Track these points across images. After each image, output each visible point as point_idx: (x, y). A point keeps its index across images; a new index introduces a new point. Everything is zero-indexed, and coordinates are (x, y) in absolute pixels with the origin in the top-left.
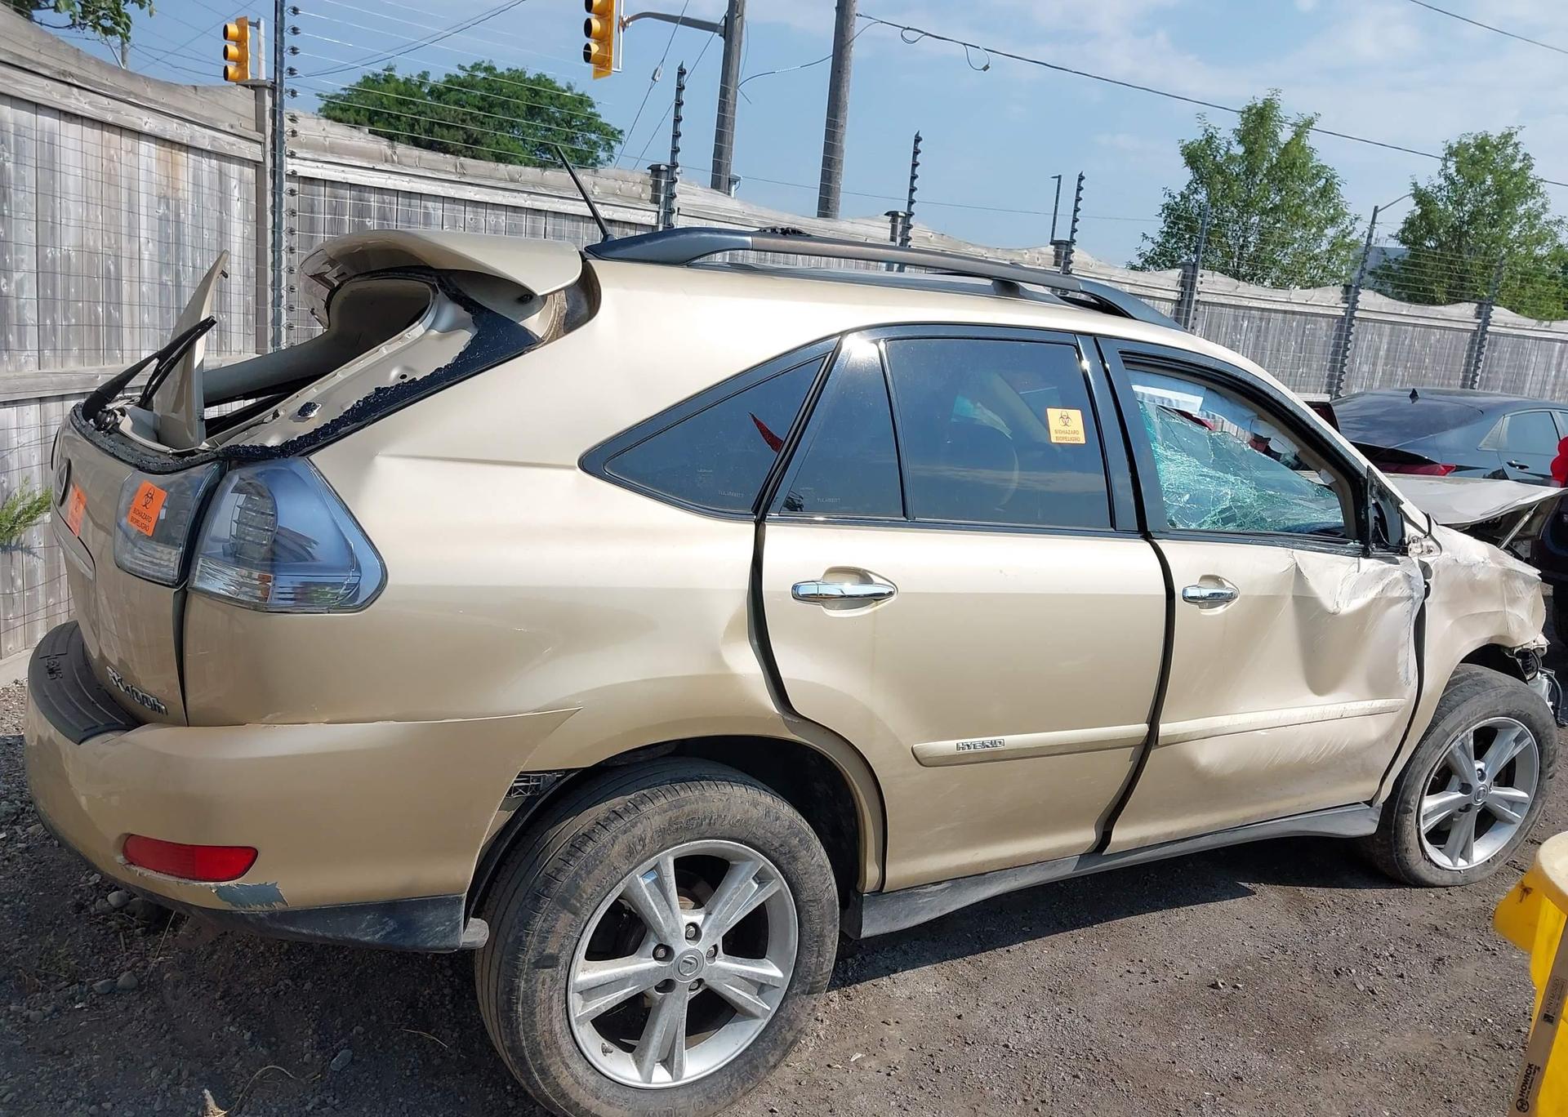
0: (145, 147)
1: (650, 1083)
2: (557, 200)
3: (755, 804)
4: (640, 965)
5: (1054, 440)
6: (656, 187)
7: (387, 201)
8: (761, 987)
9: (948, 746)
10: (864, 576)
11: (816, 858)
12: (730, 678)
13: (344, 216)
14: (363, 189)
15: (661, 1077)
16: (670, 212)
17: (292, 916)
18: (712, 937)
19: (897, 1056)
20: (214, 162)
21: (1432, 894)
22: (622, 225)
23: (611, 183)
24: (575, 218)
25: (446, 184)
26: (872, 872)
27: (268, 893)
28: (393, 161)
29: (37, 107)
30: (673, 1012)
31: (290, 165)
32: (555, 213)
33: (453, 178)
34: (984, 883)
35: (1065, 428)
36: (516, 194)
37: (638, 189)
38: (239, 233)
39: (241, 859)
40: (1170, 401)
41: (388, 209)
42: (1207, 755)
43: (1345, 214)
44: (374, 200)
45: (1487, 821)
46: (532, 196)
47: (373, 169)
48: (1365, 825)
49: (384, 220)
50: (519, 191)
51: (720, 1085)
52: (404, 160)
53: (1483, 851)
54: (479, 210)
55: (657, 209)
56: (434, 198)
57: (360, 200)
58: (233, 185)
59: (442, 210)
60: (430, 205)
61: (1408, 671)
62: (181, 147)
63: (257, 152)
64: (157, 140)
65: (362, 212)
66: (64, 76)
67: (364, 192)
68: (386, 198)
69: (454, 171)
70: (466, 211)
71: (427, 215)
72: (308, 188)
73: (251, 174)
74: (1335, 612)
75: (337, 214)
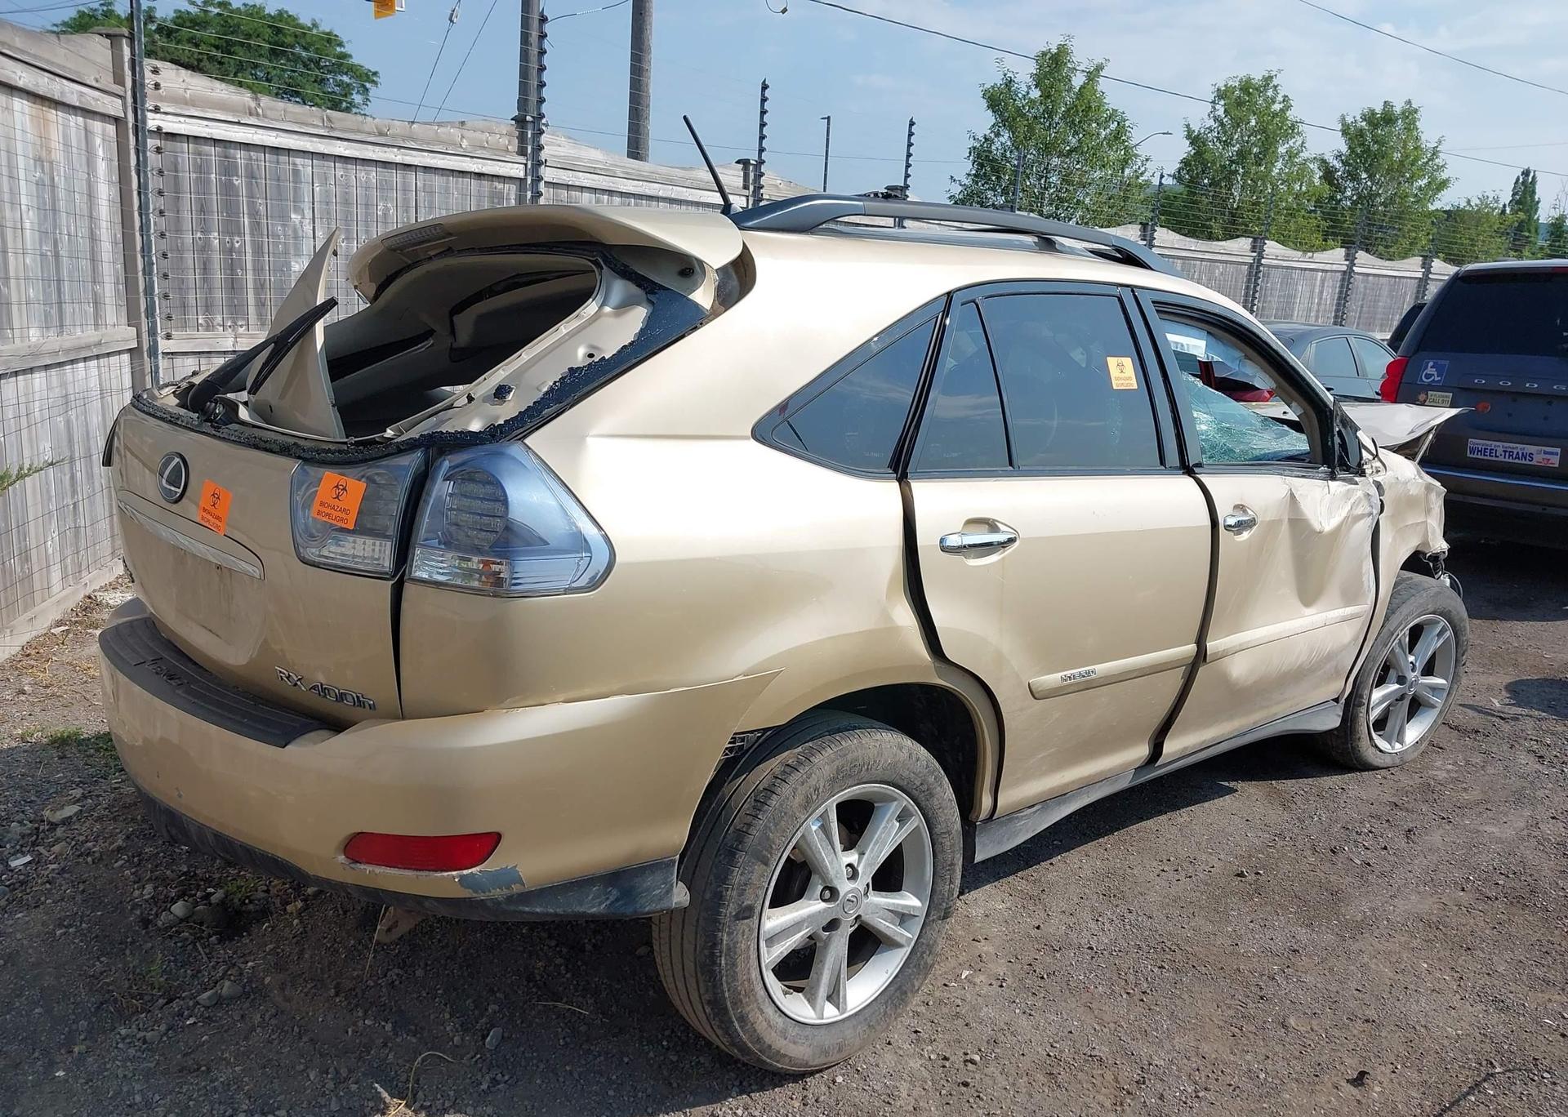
0: (19, 104)
1: (822, 1019)
2: (426, 154)
3: (900, 748)
4: (810, 908)
5: (1115, 387)
6: (522, 138)
7: (254, 158)
8: (903, 917)
9: (1053, 679)
10: (991, 525)
11: (945, 793)
12: (893, 630)
13: (210, 174)
14: (228, 144)
15: (830, 1013)
16: (538, 164)
17: (526, 897)
18: (866, 877)
19: (1000, 968)
20: (80, 120)
21: (1379, 775)
22: (490, 178)
23: (478, 135)
24: (444, 172)
25: (315, 139)
26: (986, 801)
27: (509, 876)
28: (258, 115)
30: (839, 946)
31: (153, 121)
32: (425, 167)
33: (321, 132)
34: (1064, 802)
35: (1122, 375)
36: (386, 149)
37: (504, 141)
38: (105, 192)
39: (484, 844)
40: (1182, 345)
41: (255, 167)
42: (1239, 669)
43: (1136, 156)
44: (240, 156)
45: (1416, 706)
46: (400, 150)
47: (239, 123)
48: (1331, 721)
49: (253, 178)
50: (389, 146)
51: (877, 1013)
52: (269, 113)
53: (1414, 732)
54: (349, 166)
55: (525, 162)
56: (302, 154)
57: (226, 157)
58: (97, 145)
59: (311, 168)
60: (299, 161)
61: (1370, 579)
62: (51, 103)
63: (119, 107)
64: (29, 96)
65: (228, 170)
67: (230, 148)
68: (253, 155)
69: (322, 124)
70: (335, 168)
71: (295, 173)
72: (170, 145)
73: (112, 131)
74: (1321, 531)
75: (203, 172)
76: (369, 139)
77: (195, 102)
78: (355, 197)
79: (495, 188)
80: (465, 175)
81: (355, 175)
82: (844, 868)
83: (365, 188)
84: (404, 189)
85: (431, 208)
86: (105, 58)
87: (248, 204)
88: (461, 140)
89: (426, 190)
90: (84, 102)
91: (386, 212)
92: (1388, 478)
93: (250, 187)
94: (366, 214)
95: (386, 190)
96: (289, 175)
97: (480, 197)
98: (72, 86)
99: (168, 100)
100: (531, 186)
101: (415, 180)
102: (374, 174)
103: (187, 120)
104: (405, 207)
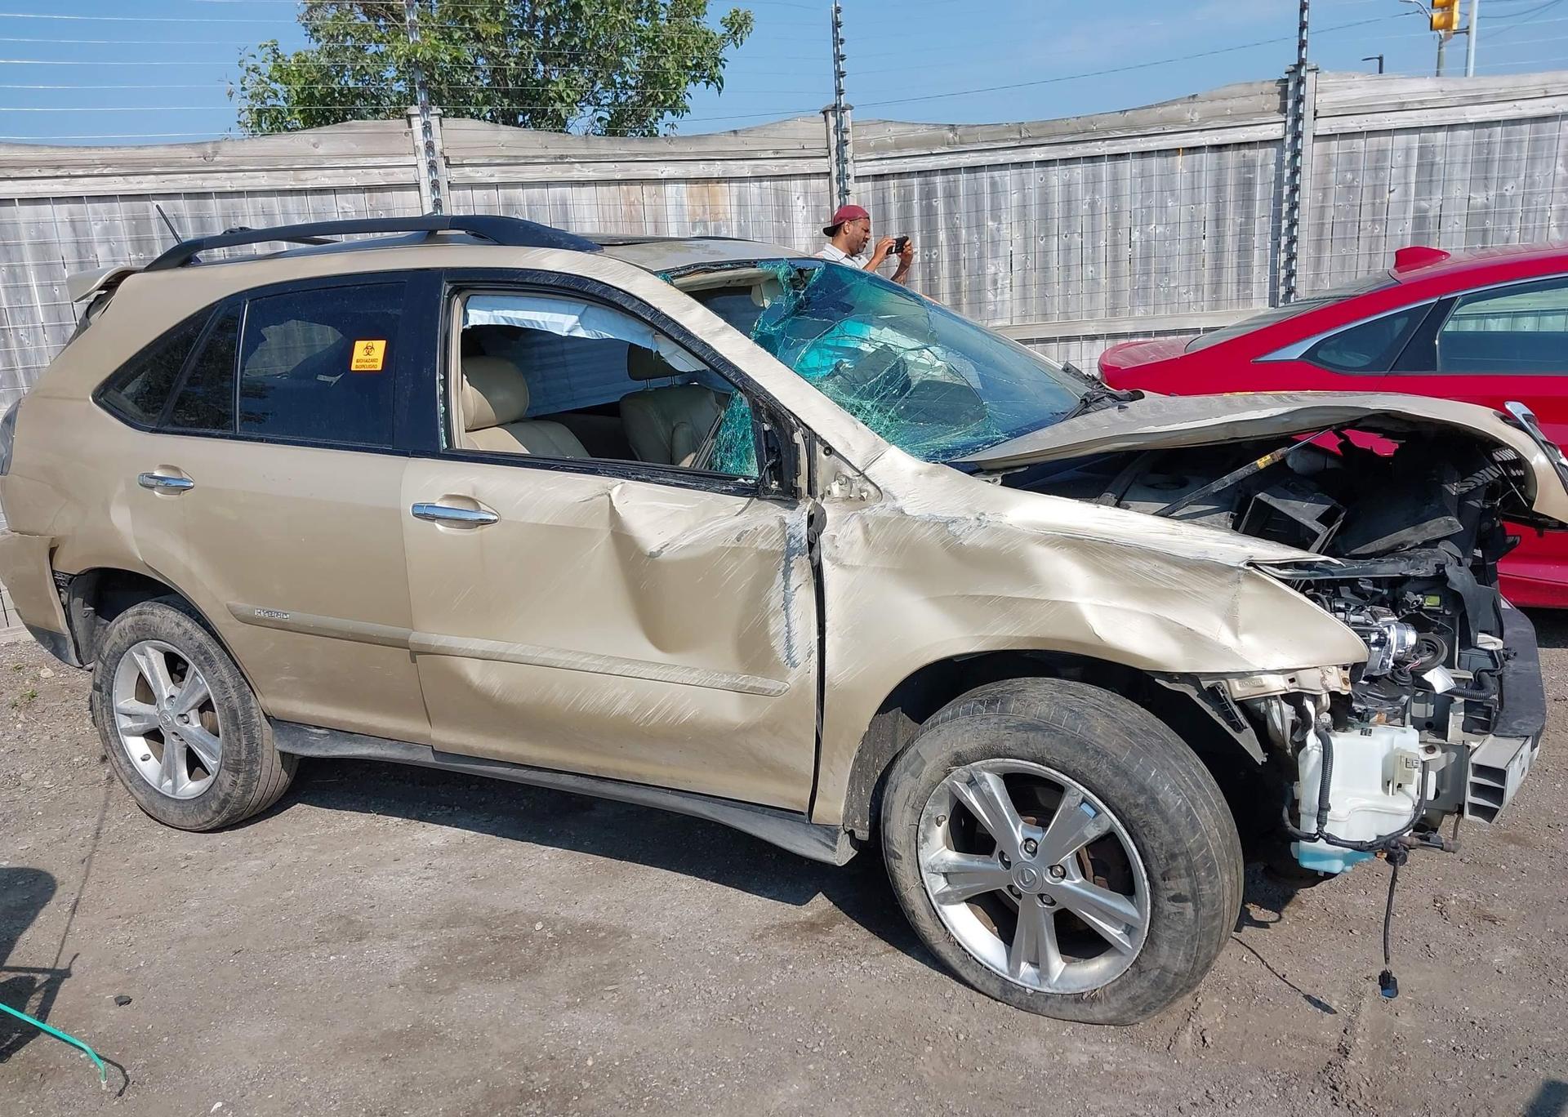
2: (1139, 140)
5: (353, 368)
6: (1284, 94)
7: (952, 180)
9: (249, 608)
10: (179, 472)
13: (912, 201)
14: (928, 173)
16: (1298, 118)
20: (757, 184)
22: (1237, 147)
23: (1208, 105)
25: (1009, 152)
28: (955, 143)
29: (547, 184)
31: (850, 169)
32: (1143, 153)
33: (1013, 144)
35: (368, 357)
36: (1088, 144)
37: (1257, 102)
41: (953, 187)
44: (939, 180)
46: (1107, 142)
47: (932, 154)
49: (950, 197)
50: (1091, 141)
52: (965, 139)
54: (1050, 169)
55: (1284, 119)
56: (999, 167)
57: (927, 184)
58: (794, 198)
59: (1009, 177)
60: (996, 174)
61: (789, 647)
62: (719, 180)
63: (822, 165)
64: (687, 180)
65: (928, 194)
66: (560, 160)
67: (930, 176)
68: (952, 177)
69: (1018, 137)
70: (1035, 172)
71: (993, 184)
72: (879, 184)
73: (822, 183)
74: (652, 555)
75: (906, 200)
76: (1066, 139)
77: (898, 146)
78: (1057, 196)
79: (1244, 156)
80: (1197, 151)
81: (1057, 174)
82: (166, 696)
83: (1068, 185)
84: (1115, 179)
85: (1150, 192)
86: (813, 130)
87: (945, 219)
88: (1192, 115)
89: (1144, 175)
90: (761, 172)
91: (1093, 205)
92: (877, 510)
93: (948, 205)
94: (1069, 210)
95: (1093, 182)
96: (987, 188)
97: (1220, 170)
98: (741, 162)
99: (875, 149)
100: (1291, 146)
101: (1129, 167)
102: (1079, 170)
103: (888, 161)
104: (1116, 196)
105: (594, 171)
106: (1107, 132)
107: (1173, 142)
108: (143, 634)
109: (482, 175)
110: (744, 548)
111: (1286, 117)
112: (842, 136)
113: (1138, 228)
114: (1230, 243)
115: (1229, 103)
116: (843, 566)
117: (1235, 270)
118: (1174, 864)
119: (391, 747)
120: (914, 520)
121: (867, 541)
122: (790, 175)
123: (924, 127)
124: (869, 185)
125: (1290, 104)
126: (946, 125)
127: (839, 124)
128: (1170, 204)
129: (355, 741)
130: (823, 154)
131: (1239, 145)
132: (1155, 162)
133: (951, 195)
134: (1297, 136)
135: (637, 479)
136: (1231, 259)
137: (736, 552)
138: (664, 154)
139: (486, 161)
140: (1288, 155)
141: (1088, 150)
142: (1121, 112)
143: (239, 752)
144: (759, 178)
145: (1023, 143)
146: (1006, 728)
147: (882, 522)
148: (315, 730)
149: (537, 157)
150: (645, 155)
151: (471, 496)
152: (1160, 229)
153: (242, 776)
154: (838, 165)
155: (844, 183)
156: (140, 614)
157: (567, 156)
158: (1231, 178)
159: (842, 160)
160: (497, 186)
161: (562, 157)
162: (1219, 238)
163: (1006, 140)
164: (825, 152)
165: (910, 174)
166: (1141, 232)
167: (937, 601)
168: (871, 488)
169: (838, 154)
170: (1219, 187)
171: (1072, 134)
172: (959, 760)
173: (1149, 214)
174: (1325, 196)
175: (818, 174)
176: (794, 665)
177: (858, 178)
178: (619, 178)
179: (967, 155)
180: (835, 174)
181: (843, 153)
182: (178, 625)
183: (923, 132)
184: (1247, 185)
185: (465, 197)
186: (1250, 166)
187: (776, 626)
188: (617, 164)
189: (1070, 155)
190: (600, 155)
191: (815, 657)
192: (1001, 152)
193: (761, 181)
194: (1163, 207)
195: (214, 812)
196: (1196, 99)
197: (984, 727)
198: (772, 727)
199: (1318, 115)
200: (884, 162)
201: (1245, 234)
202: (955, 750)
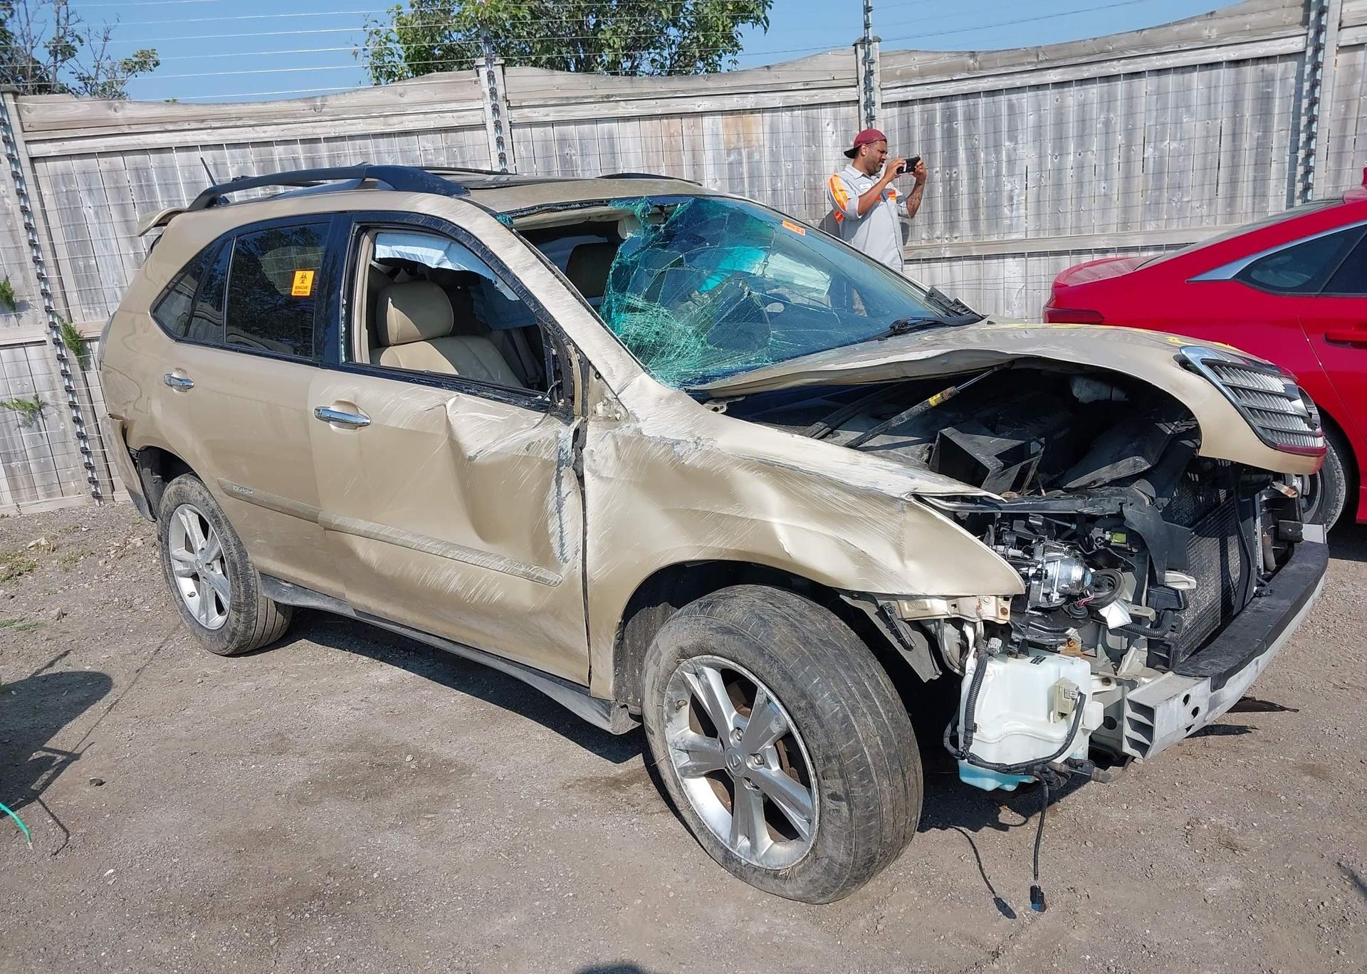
1: (199, 619)
2: (1155, 58)
7: (972, 103)
13: (935, 124)
14: (950, 98)
20: (789, 113)
22: (1256, 61)
23: (1227, 21)
24: (1187, 69)
25: (1025, 75)
28: (975, 69)
29: (596, 121)
31: (882, 96)
32: (1159, 70)
33: (1030, 67)
35: (301, 285)
36: (1104, 65)
41: (973, 110)
44: (959, 104)
46: (1123, 61)
47: (952, 81)
50: (1106, 61)
52: (985, 64)
54: (1066, 90)
55: (1305, 32)
56: (1017, 90)
57: (948, 108)
58: (824, 124)
59: (1026, 99)
60: (1014, 97)
61: (562, 545)
62: (753, 111)
63: (851, 94)
64: (723, 112)
65: (949, 118)
66: (607, 99)
67: (952, 100)
68: (971, 101)
69: (1036, 60)
70: (1051, 94)
71: (1011, 106)
72: (905, 109)
73: (852, 110)
74: (471, 459)
75: (929, 124)
76: (1080, 61)
77: (922, 74)
78: (1072, 116)
79: (1263, 71)
80: (1214, 67)
81: (1072, 96)
82: (199, 549)
83: (1083, 106)
84: (1130, 98)
85: (1165, 108)
86: (843, 62)
87: (965, 141)
88: (1210, 31)
89: (1160, 93)
90: (791, 102)
91: (1107, 123)
92: (626, 430)
93: (967, 127)
94: (1083, 129)
95: (1108, 102)
96: (1004, 110)
97: (1238, 85)
98: (773, 94)
99: (901, 77)
100: (1310, 60)
101: (1145, 86)
102: (1094, 90)
103: (912, 88)
104: (1130, 114)
105: (637, 107)
106: (1122, 52)
107: (1190, 59)
108: (182, 500)
109: (538, 115)
110: (533, 457)
111: (1308, 29)
112: (869, 67)
113: (1152, 144)
114: (1247, 158)
115: (1252, 18)
116: (601, 478)
117: (1251, 184)
118: (830, 765)
119: (329, 601)
120: (650, 440)
121: (619, 458)
122: (821, 104)
123: (946, 55)
124: (896, 110)
125: (1313, 15)
126: (966, 52)
127: (867, 55)
128: (1185, 120)
129: (308, 595)
130: (851, 84)
131: (1258, 60)
132: (1171, 79)
133: (970, 119)
134: (1318, 48)
135: (468, 393)
136: (1247, 173)
137: (526, 460)
138: (701, 90)
139: (542, 102)
140: (1308, 68)
141: (1104, 70)
142: (1137, 31)
143: (239, 596)
144: (790, 108)
145: (1039, 67)
146: (710, 629)
147: (627, 441)
148: (284, 584)
149: (586, 97)
150: (683, 91)
151: (353, 402)
152: (1174, 145)
153: (242, 615)
154: (865, 94)
155: (871, 109)
156: (179, 483)
157: (613, 96)
158: (1249, 93)
159: (868, 89)
160: (553, 124)
161: (608, 96)
162: (1235, 152)
163: (1023, 64)
164: (854, 82)
165: (932, 100)
166: (1155, 148)
167: (669, 512)
168: (622, 410)
169: (865, 83)
170: (1237, 102)
171: (1088, 55)
172: (684, 654)
173: (1164, 132)
174: (1348, 107)
175: (848, 102)
176: (565, 561)
177: (884, 105)
178: (659, 113)
179: (986, 80)
180: (862, 103)
181: (870, 82)
182: (200, 494)
183: (945, 60)
184: (1264, 100)
185: (525, 134)
186: (1268, 80)
187: (553, 527)
188: (657, 101)
189: (1086, 75)
190: (642, 93)
191: (580, 554)
192: (1018, 76)
193: (792, 110)
194: (1178, 122)
195: (228, 641)
196: (1214, 16)
197: (696, 627)
198: (554, 612)
199: (1343, 26)
200: (909, 89)
201: (1262, 148)
202: (680, 644)
